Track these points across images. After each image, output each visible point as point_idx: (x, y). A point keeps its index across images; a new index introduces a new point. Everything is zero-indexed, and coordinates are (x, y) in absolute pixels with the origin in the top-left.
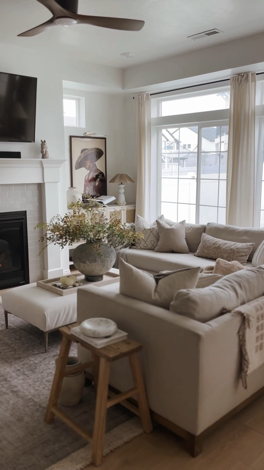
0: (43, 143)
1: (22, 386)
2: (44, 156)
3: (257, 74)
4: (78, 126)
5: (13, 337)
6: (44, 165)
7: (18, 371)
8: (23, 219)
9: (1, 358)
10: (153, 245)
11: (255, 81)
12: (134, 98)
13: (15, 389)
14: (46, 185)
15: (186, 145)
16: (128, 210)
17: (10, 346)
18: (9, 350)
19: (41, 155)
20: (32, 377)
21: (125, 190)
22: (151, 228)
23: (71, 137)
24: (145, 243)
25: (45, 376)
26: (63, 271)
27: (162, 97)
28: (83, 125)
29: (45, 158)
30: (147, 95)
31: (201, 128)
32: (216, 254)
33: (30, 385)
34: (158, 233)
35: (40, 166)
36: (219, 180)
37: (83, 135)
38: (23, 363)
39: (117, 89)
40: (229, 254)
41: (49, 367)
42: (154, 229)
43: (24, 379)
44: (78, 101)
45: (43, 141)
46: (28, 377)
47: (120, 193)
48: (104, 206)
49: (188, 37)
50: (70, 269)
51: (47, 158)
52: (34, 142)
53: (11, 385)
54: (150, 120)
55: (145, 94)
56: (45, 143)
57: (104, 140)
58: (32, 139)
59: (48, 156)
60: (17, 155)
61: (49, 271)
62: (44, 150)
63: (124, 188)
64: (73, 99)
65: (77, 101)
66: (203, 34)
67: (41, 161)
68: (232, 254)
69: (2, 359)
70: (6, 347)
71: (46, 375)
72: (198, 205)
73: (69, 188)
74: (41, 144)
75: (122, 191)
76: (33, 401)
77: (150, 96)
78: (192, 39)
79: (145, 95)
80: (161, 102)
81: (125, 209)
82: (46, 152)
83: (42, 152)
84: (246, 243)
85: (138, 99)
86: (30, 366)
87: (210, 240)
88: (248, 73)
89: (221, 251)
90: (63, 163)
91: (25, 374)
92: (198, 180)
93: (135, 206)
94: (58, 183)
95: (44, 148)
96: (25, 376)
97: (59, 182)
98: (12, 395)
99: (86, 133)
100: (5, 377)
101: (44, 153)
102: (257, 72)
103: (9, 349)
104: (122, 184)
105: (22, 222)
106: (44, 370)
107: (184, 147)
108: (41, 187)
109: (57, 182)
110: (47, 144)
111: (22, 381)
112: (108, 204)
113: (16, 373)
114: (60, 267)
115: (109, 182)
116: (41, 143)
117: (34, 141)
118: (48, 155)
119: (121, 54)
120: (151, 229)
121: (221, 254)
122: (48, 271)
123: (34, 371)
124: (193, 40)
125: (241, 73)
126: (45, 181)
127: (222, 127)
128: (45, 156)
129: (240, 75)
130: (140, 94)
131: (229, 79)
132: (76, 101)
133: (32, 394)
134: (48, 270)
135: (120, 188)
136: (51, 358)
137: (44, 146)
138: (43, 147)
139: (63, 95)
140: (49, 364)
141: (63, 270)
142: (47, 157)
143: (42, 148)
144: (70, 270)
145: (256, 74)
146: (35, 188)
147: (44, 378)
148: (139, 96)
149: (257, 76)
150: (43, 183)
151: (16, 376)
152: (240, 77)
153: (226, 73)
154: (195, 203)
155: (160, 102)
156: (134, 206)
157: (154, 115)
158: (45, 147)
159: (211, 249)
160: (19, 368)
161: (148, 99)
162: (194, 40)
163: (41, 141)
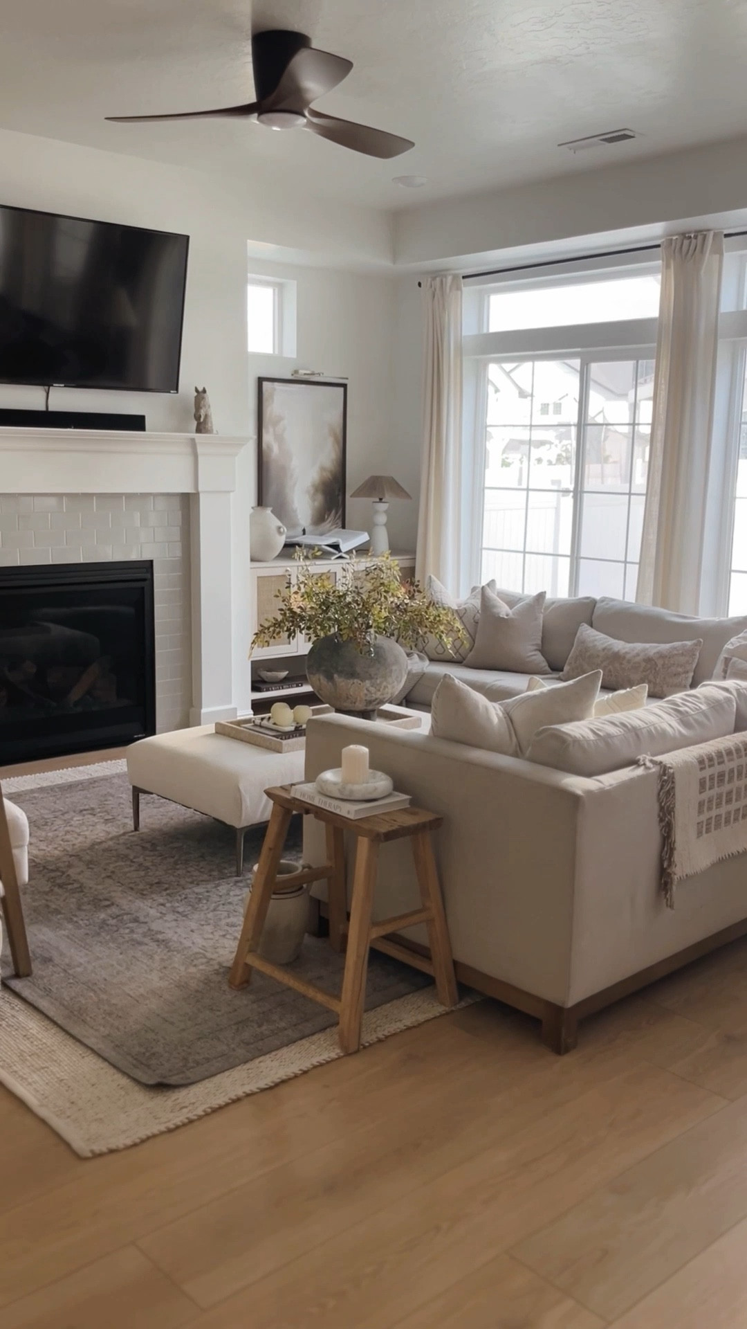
0: (201, 394)
1: (176, 933)
2: (202, 426)
3: (727, 236)
4: (276, 353)
5: (137, 845)
6: (200, 450)
7: (162, 907)
8: (145, 580)
9: (119, 882)
10: (460, 651)
11: (721, 254)
12: (420, 284)
13: (160, 937)
14: (202, 497)
15: (548, 404)
17: (132, 861)
18: (133, 869)
19: (195, 423)
20: (196, 916)
21: (388, 518)
22: (461, 608)
23: (261, 380)
24: (440, 645)
25: (222, 917)
26: (236, 713)
27: (489, 283)
28: (291, 351)
29: (203, 431)
30: (455, 277)
31: (587, 364)
32: (611, 675)
33: (192, 931)
34: (477, 623)
35: (188, 450)
36: (630, 494)
37: (289, 377)
38: (168, 891)
39: (375, 260)
40: (644, 673)
41: (229, 900)
42: (468, 611)
43: (176, 920)
44: (280, 288)
45: (200, 389)
46: (186, 916)
47: (377, 525)
48: (341, 557)
49: (559, 145)
50: (252, 708)
51: (207, 431)
52: (177, 393)
53: (149, 930)
54: (461, 340)
55: (450, 275)
56: (205, 395)
57: (342, 389)
58: (171, 384)
59: (211, 427)
60: (135, 423)
61: (204, 711)
62: (202, 413)
63: (386, 512)
64: (267, 284)
65: (276, 291)
66: (596, 139)
67: (193, 440)
68: (651, 672)
69: (119, 884)
70: (123, 864)
71: (226, 914)
72: (575, 557)
74: (196, 397)
75: (382, 519)
76: (206, 957)
77: (462, 280)
78: (570, 149)
79: (450, 279)
80: (489, 297)
82: (206, 416)
83: (197, 417)
84: (682, 641)
85: (431, 286)
86: (185, 898)
87: (596, 640)
88: (705, 233)
89: (623, 666)
90: (243, 445)
91: (178, 912)
92: (578, 493)
93: (415, 559)
94: (232, 494)
95: (201, 408)
96: (178, 915)
97: (231, 491)
98: (156, 947)
99: (297, 371)
100: (134, 916)
101: (202, 420)
102: (726, 232)
103: (130, 866)
104: (383, 500)
105: (143, 588)
106: (218, 906)
107: (545, 409)
108: (188, 503)
109: (229, 492)
110: (210, 397)
111: (174, 924)
112: (349, 552)
113: (157, 910)
114: (230, 702)
115: (351, 496)
116: (196, 394)
117: (175, 389)
118: (211, 424)
119: (393, 179)
120: (460, 610)
121: (626, 674)
122: (200, 712)
123: (197, 906)
124: (573, 151)
125: (690, 232)
126: (200, 489)
127: (640, 362)
128: (205, 428)
129: (685, 237)
130: (439, 274)
131: (658, 246)
132: (274, 290)
133: (200, 946)
134: (201, 708)
135: (376, 512)
136: (231, 884)
137: (202, 402)
138: (199, 406)
139: (249, 274)
140: (228, 894)
141: (236, 711)
142: (209, 428)
144: (252, 712)
145: (723, 236)
146: (176, 503)
147: (220, 919)
148: (434, 279)
149: (725, 240)
150: (195, 492)
151: (159, 915)
152: (686, 242)
153: (653, 231)
154: (569, 553)
155: (486, 296)
157: (468, 329)
158: (205, 406)
159: (599, 662)
160: (161, 901)
161: (459, 288)
162: (575, 153)
163: (197, 390)
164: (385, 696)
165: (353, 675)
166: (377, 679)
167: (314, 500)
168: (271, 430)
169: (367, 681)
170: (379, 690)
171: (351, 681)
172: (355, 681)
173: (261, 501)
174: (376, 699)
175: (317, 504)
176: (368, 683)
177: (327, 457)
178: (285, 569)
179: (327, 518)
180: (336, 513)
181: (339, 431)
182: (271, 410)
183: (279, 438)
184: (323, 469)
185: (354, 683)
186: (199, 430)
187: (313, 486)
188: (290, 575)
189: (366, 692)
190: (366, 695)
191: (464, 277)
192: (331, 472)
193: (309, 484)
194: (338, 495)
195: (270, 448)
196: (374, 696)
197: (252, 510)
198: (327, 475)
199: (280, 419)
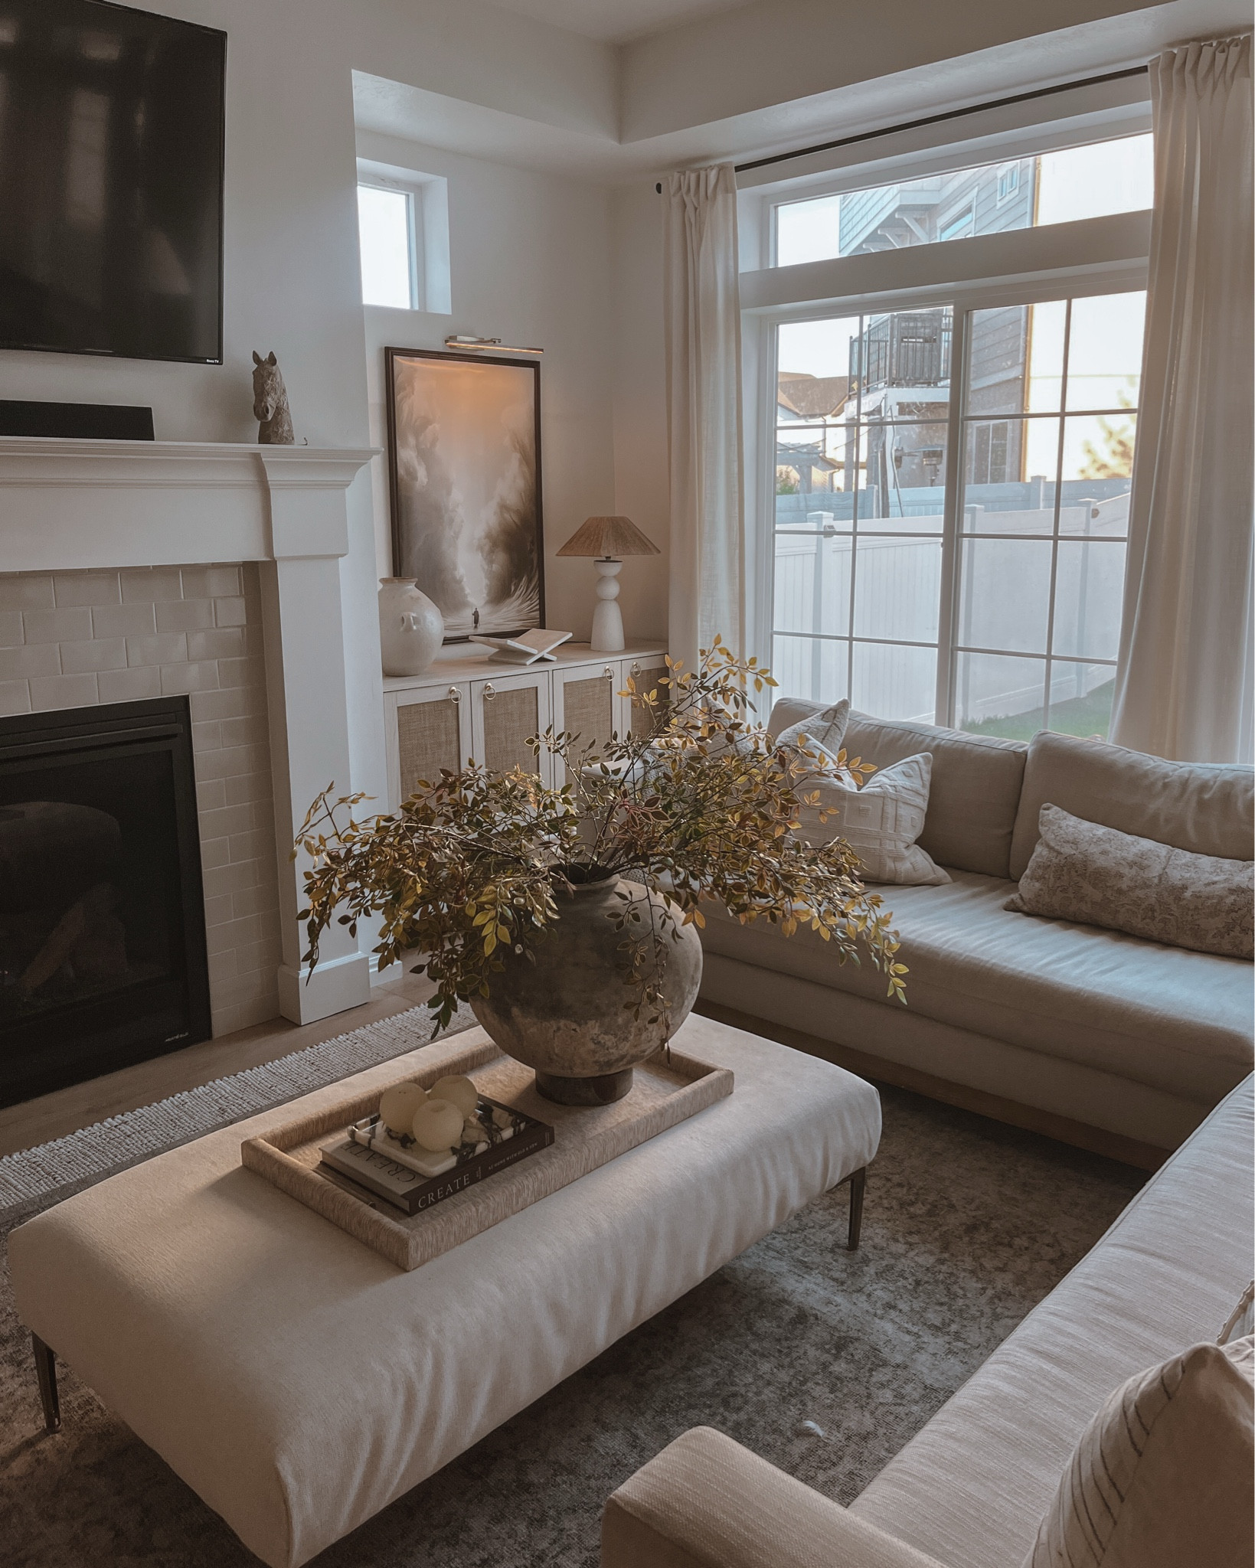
0: (265, 368)
2: (271, 430)
4: (416, 308)
6: (272, 477)
12: (659, 188)
14: (282, 569)
16: (637, 673)
21: (622, 588)
23: (389, 353)
28: (442, 303)
29: (274, 439)
30: (723, 169)
35: (248, 477)
37: (440, 347)
44: (417, 193)
45: (264, 357)
47: (605, 600)
52: (221, 363)
54: (736, 280)
56: (275, 368)
57: (531, 371)
58: (209, 348)
59: (291, 431)
61: (302, 974)
62: (270, 401)
63: (618, 577)
64: (397, 185)
65: (412, 195)
67: (257, 457)
73: (383, 581)
74: (255, 372)
75: (612, 589)
77: (734, 174)
79: (713, 174)
80: (776, 207)
81: (628, 666)
82: (279, 410)
83: (260, 412)
92: (952, 539)
94: (341, 560)
95: (268, 394)
97: (342, 556)
99: (453, 338)
101: (270, 416)
104: (613, 559)
108: (257, 580)
109: (337, 556)
114: (356, 952)
115: (555, 553)
116: (256, 366)
117: (220, 357)
118: (290, 425)
122: (297, 974)
125: (1216, 35)
126: (276, 555)
128: (278, 433)
130: (692, 168)
132: (408, 196)
134: (299, 969)
135: (602, 579)
137: (269, 382)
138: (263, 389)
142: (288, 434)
143: (261, 391)
146: (233, 584)
148: (684, 175)
150: (268, 559)
154: (937, 641)
155: (772, 206)
156: (659, 652)
157: (748, 260)
158: (274, 389)
161: (729, 190)
163: (256, 357)
164: (643, 1047)
165: (555, 1010)
166: (616, 1014)
167: (491, 562)
168: (412, 440)
169: (591, 1023)
170: (626, 1039)
171: (553, 1024)
172: (562, 1023)
173: (399, 567)
174: (623, 1057)
175: (495, 567)
176: (593, 1028)
177: (511, 486)
178: (447, 689)
179: (515, 590)
180: (530, 581)
181: (528, 441)
182: (409, 406)
183: (425, 455)
184: (503, 507)
185: (559, 1029)
186: (264, 438)
187: (489, 536)
188: (457, 699)
189: (592, 1046)
190: (594, 1052)
191: (738, 169)
192: (517, 512)
193: (483, 534)
194: (531, 551)
195: (413, 476)
196: (615, 1053)
197: (380, 586)
198: (511, 518)
199: (427, 422)
